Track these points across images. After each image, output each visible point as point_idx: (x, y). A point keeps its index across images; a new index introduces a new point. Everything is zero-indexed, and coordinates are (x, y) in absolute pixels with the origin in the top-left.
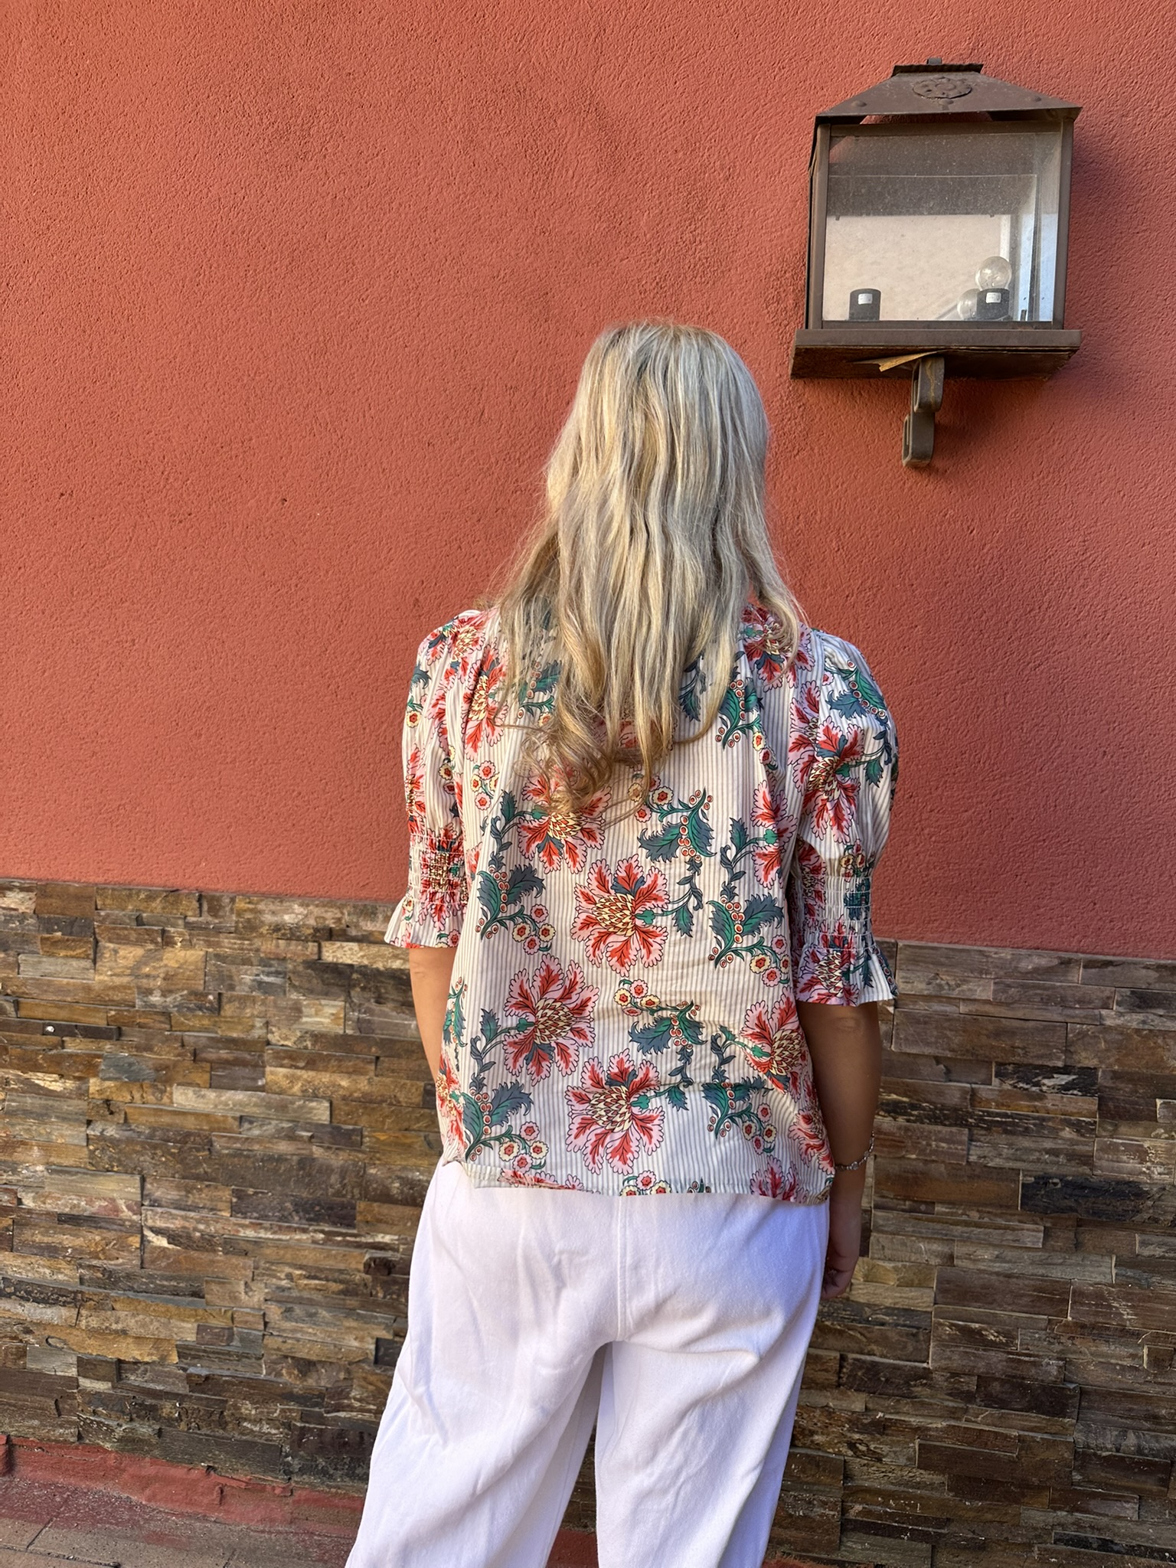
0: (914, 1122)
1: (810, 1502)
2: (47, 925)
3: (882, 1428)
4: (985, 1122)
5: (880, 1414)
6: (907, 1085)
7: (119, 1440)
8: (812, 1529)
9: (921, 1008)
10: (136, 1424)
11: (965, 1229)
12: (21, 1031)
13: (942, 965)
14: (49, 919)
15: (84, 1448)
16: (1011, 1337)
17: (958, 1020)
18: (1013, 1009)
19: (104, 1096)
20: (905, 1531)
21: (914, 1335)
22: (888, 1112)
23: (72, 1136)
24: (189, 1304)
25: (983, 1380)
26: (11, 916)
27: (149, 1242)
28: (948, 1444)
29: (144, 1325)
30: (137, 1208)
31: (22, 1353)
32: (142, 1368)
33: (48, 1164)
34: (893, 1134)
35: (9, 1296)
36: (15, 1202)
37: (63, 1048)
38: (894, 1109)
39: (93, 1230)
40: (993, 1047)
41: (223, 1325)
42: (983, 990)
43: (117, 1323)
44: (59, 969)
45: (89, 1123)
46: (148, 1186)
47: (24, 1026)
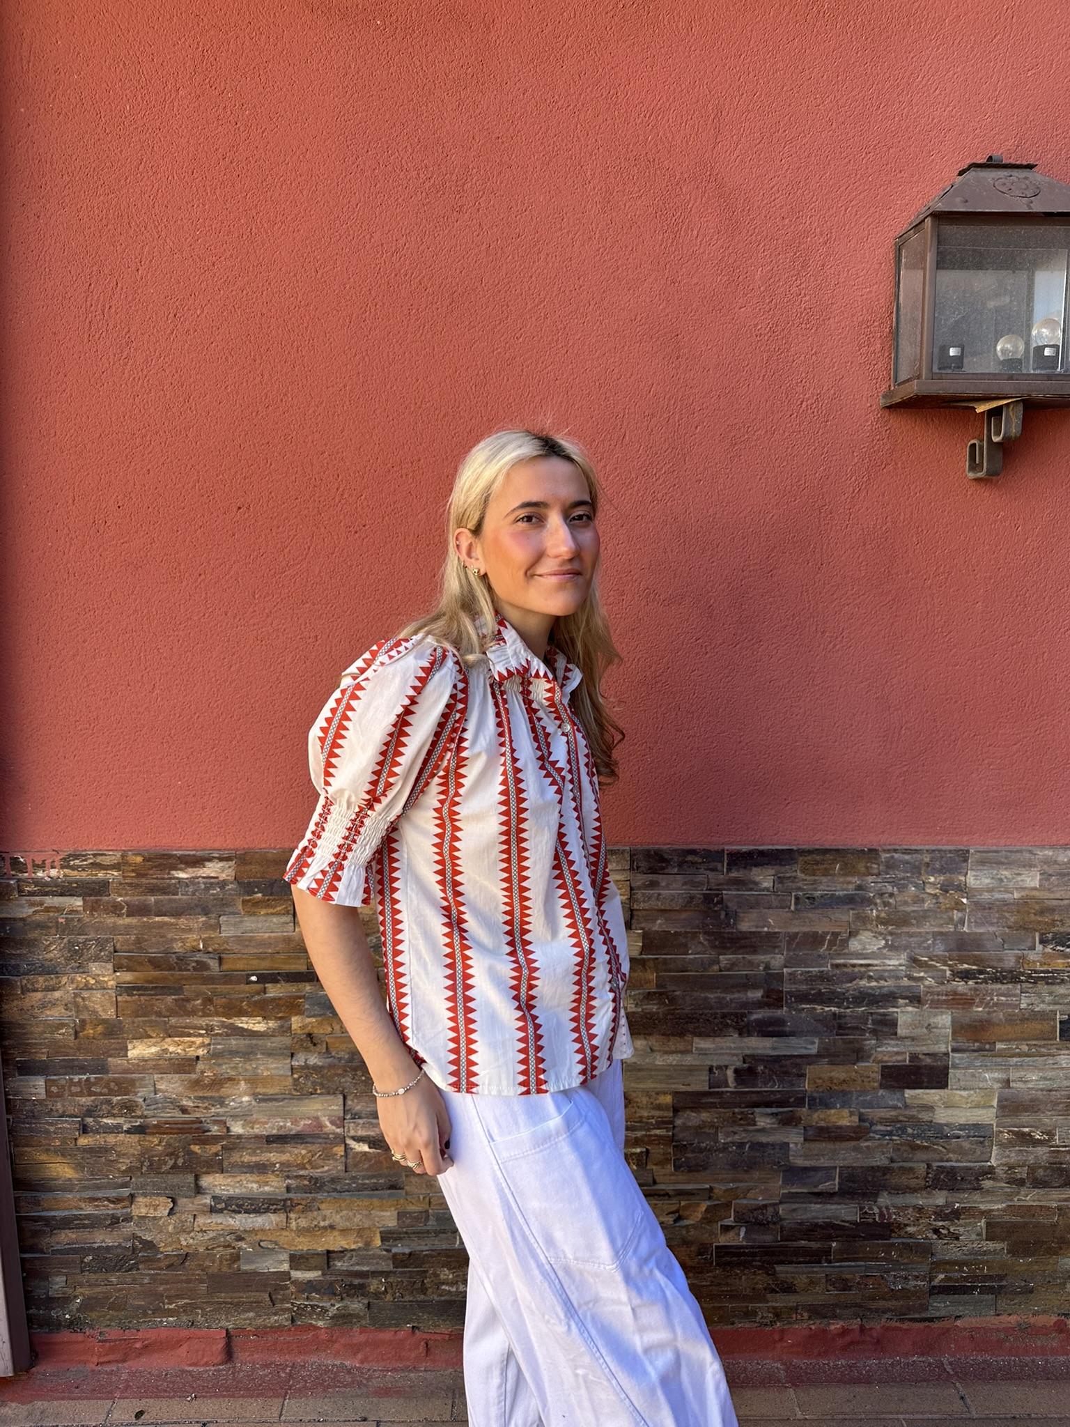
0: (981, 983)
1: (906, 1278)
2: (247, 887)
3: (956, 1214)
4: (1032, 978)
5: (957, 1205)
6: (976, 956)
7: (332, 1318)
8: (909, 1298)
9: (986, 896)
10: (347, 1302)
11: (1018, 1059)
12: (225, 983)
13: (1002, 863)
14: (249, 883)
15: (296, 1329)
16: (1051, 1134)
17: (1013, 904)
18: (1053, 892)
19: (306, 1031)
20: (975, 1288)
21: (981, 1143)
22: (962, 978)
23: (277, 1068)
24: (390, 1195)
25: (1032, 1169)
26: (212, 884)
27: (352, 1149)
28: (1007, 1218)
29: (348, 1219)
30: (341, 1122)
31: (236, 1258)
32: (349, 1255)
33: (254, 1095)
34: (966, 994)
35: (221, 1211)
36: (225, 1130)
37: (265, 993)
38: (966, 975)
39: (299, 1146)
40: (1039, 922)
41: (420, 1209)
42: (1031, 880)
43: (324, 1220)
44: (260, 926)
45: (292, 1055)
46: (349, 1102)
47: (228, 978)
